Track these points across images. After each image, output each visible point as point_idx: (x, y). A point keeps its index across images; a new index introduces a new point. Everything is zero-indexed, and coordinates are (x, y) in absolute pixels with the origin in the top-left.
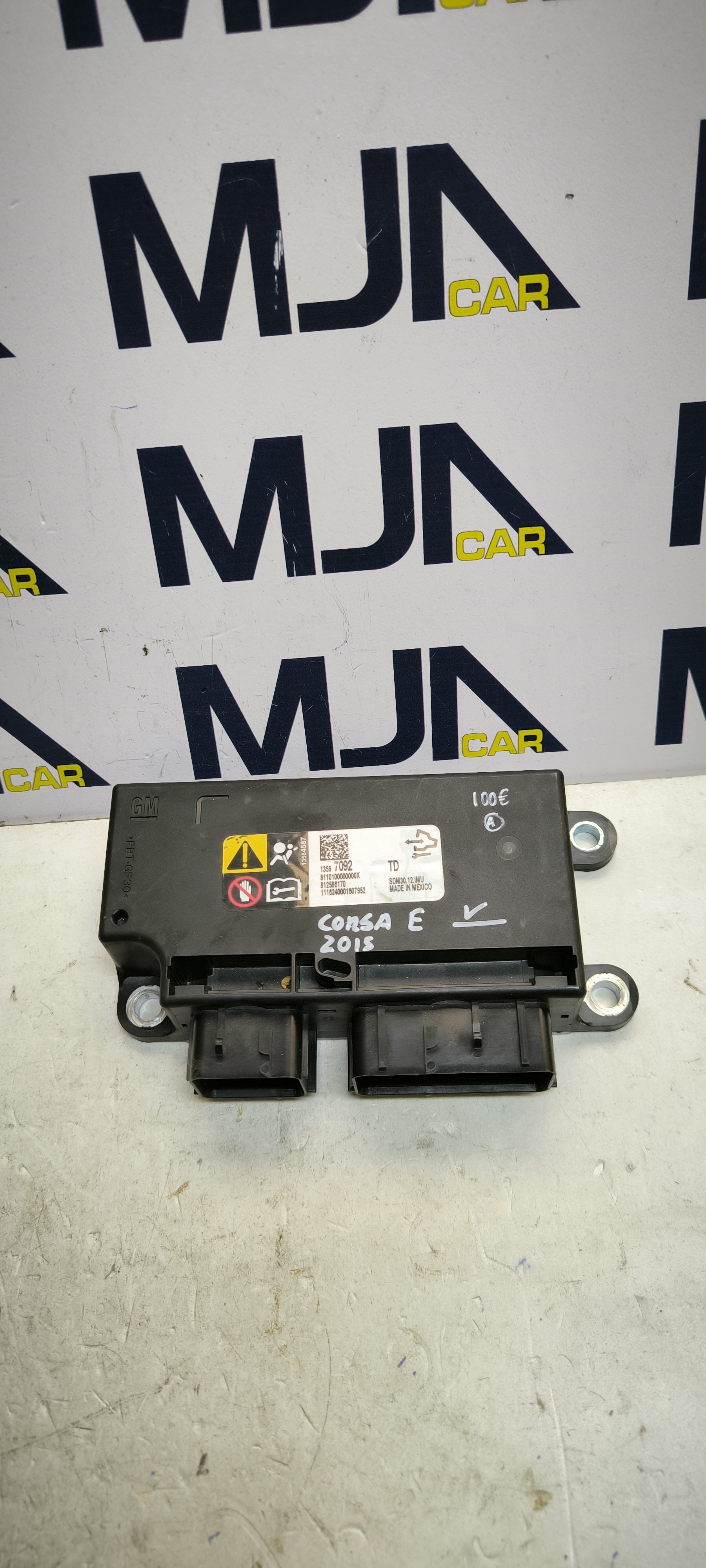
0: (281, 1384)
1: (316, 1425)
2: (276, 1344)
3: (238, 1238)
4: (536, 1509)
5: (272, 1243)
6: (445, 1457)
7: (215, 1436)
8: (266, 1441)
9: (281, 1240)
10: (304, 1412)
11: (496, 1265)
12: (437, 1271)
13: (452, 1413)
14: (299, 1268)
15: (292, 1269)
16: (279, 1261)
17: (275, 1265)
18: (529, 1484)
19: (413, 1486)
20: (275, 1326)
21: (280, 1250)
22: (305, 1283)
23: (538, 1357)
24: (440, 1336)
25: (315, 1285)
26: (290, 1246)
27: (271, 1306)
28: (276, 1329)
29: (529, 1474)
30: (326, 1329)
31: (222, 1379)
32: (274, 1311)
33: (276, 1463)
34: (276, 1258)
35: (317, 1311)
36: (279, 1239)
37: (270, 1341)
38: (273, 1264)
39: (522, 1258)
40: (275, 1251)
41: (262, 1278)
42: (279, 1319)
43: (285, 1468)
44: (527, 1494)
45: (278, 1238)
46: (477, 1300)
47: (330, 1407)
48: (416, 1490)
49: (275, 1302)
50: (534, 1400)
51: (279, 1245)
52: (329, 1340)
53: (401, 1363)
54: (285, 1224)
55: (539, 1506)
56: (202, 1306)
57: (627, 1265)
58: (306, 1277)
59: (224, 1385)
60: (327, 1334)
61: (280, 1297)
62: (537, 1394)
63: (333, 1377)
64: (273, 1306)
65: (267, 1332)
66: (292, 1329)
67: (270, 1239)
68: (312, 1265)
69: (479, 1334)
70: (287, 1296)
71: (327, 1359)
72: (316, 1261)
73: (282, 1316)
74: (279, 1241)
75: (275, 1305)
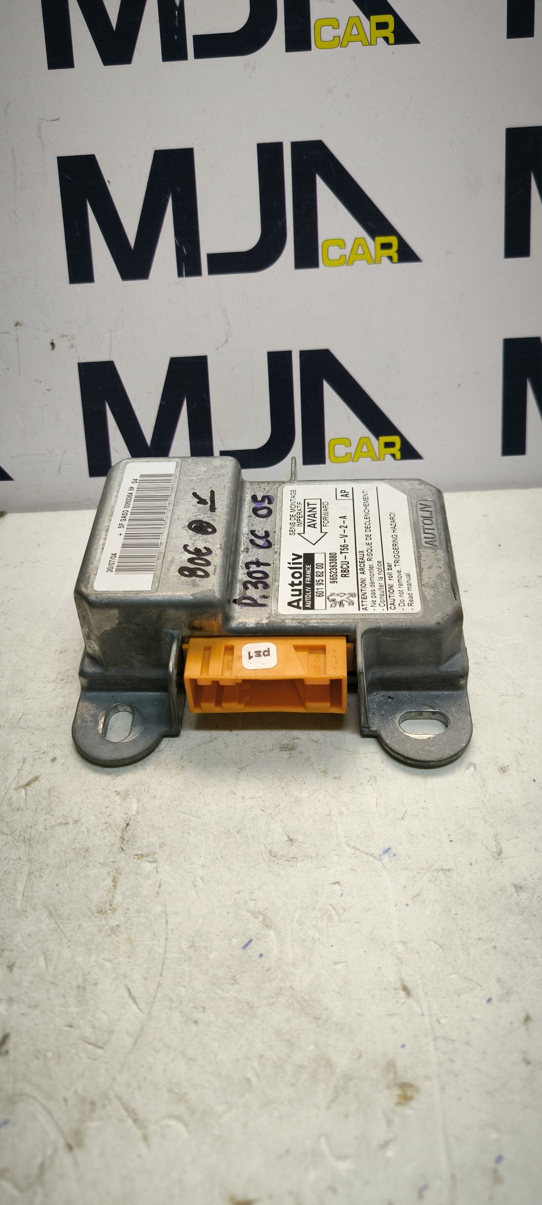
0: (108, 965)
1: (142, 1006)
2: (107, 925)
3: (82, 825)
4: (399, 1104)
5: (118, 830)
6: (290, 1044)
7: (23, 1015)
8: (81, 1022)
9: (128, 827)
10: (130, 993)
11: (358, 853)
12: (294, 858)
13: (302, 997)
14: (143, 853)
15: (136, 854)
16: (123, 846)
17: (118, 850)
18: (391, 1076)
19: (250, 1075)
20: (109, 906)
21: (125, 836)
22: (147, 866)
23: (404, 943)
24: (293, 920)
25: (159, 869)
26: (136, 834)
27: (107, 888)
28: (110, 909)
29: (390, 1066)
30: (165, 911)
31: (41, 959)
32: (110, 892)
33: (90, 1047)
34: (120, 843)
35: (158, 893)
36: (125, 827)
37: (101, 920)
38: (115, 849)
39: (387, 847)
40: (120, 837)
41: (102, 861)
42: (115, 899)
43: (99, 1051)
44: (388, 1087)
45: (125, 825)
46: (336, 886)
47: (160, 988)
48: (254, 1079)
49: (113, 884)
50: (398, 985)
51: (125, 833)
52: (167, 921)
53: (247, 945)
54: (134, 813)
55: (402, 1101)
56: (32, 886)
57: (502, 855)
58: (150, 862)
59: (42, 963)
60: (166, 915)
61: (119, 879)
62: (402, 980)
63: (167, 958)
64: (110, 888)
65: (99, 912)
66: (128, 909)
67: (116, 827)
68: (157, 850)
69: (336, 918)
70: (127, 878)
71: (163, 941)
72: (162, 847)
73: (119, 898)
74: (125, 828)
75: (112, 887)
